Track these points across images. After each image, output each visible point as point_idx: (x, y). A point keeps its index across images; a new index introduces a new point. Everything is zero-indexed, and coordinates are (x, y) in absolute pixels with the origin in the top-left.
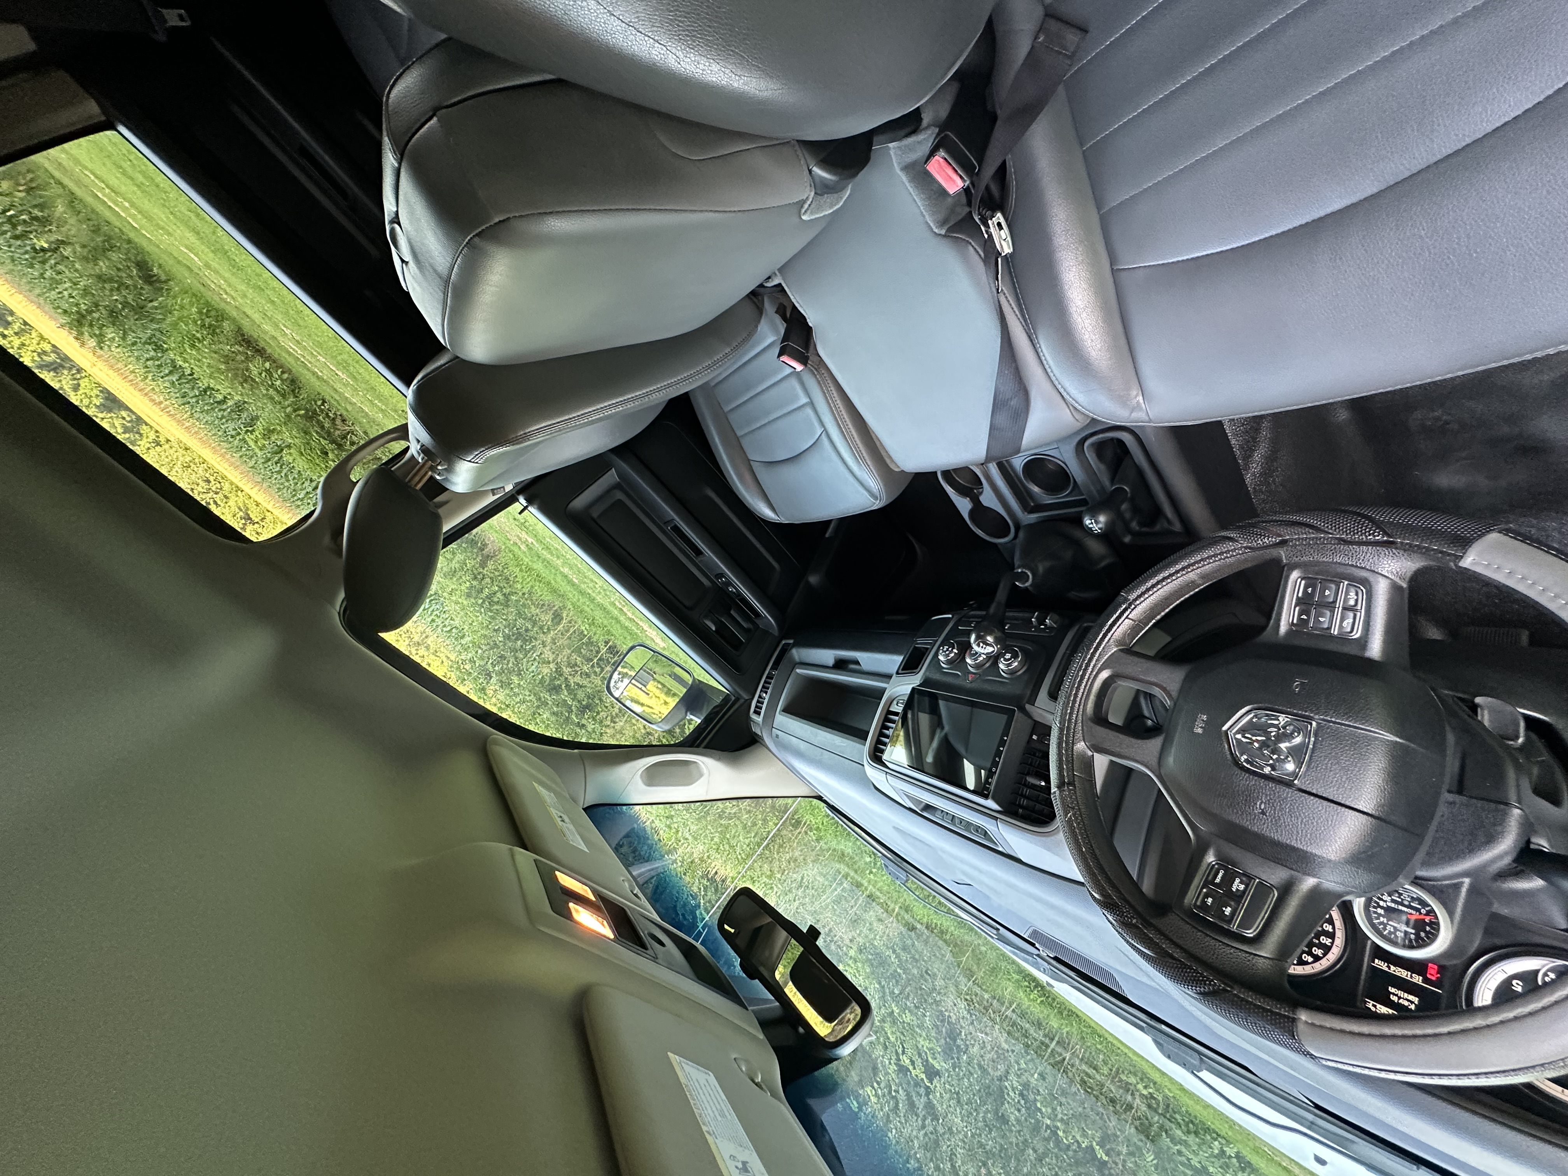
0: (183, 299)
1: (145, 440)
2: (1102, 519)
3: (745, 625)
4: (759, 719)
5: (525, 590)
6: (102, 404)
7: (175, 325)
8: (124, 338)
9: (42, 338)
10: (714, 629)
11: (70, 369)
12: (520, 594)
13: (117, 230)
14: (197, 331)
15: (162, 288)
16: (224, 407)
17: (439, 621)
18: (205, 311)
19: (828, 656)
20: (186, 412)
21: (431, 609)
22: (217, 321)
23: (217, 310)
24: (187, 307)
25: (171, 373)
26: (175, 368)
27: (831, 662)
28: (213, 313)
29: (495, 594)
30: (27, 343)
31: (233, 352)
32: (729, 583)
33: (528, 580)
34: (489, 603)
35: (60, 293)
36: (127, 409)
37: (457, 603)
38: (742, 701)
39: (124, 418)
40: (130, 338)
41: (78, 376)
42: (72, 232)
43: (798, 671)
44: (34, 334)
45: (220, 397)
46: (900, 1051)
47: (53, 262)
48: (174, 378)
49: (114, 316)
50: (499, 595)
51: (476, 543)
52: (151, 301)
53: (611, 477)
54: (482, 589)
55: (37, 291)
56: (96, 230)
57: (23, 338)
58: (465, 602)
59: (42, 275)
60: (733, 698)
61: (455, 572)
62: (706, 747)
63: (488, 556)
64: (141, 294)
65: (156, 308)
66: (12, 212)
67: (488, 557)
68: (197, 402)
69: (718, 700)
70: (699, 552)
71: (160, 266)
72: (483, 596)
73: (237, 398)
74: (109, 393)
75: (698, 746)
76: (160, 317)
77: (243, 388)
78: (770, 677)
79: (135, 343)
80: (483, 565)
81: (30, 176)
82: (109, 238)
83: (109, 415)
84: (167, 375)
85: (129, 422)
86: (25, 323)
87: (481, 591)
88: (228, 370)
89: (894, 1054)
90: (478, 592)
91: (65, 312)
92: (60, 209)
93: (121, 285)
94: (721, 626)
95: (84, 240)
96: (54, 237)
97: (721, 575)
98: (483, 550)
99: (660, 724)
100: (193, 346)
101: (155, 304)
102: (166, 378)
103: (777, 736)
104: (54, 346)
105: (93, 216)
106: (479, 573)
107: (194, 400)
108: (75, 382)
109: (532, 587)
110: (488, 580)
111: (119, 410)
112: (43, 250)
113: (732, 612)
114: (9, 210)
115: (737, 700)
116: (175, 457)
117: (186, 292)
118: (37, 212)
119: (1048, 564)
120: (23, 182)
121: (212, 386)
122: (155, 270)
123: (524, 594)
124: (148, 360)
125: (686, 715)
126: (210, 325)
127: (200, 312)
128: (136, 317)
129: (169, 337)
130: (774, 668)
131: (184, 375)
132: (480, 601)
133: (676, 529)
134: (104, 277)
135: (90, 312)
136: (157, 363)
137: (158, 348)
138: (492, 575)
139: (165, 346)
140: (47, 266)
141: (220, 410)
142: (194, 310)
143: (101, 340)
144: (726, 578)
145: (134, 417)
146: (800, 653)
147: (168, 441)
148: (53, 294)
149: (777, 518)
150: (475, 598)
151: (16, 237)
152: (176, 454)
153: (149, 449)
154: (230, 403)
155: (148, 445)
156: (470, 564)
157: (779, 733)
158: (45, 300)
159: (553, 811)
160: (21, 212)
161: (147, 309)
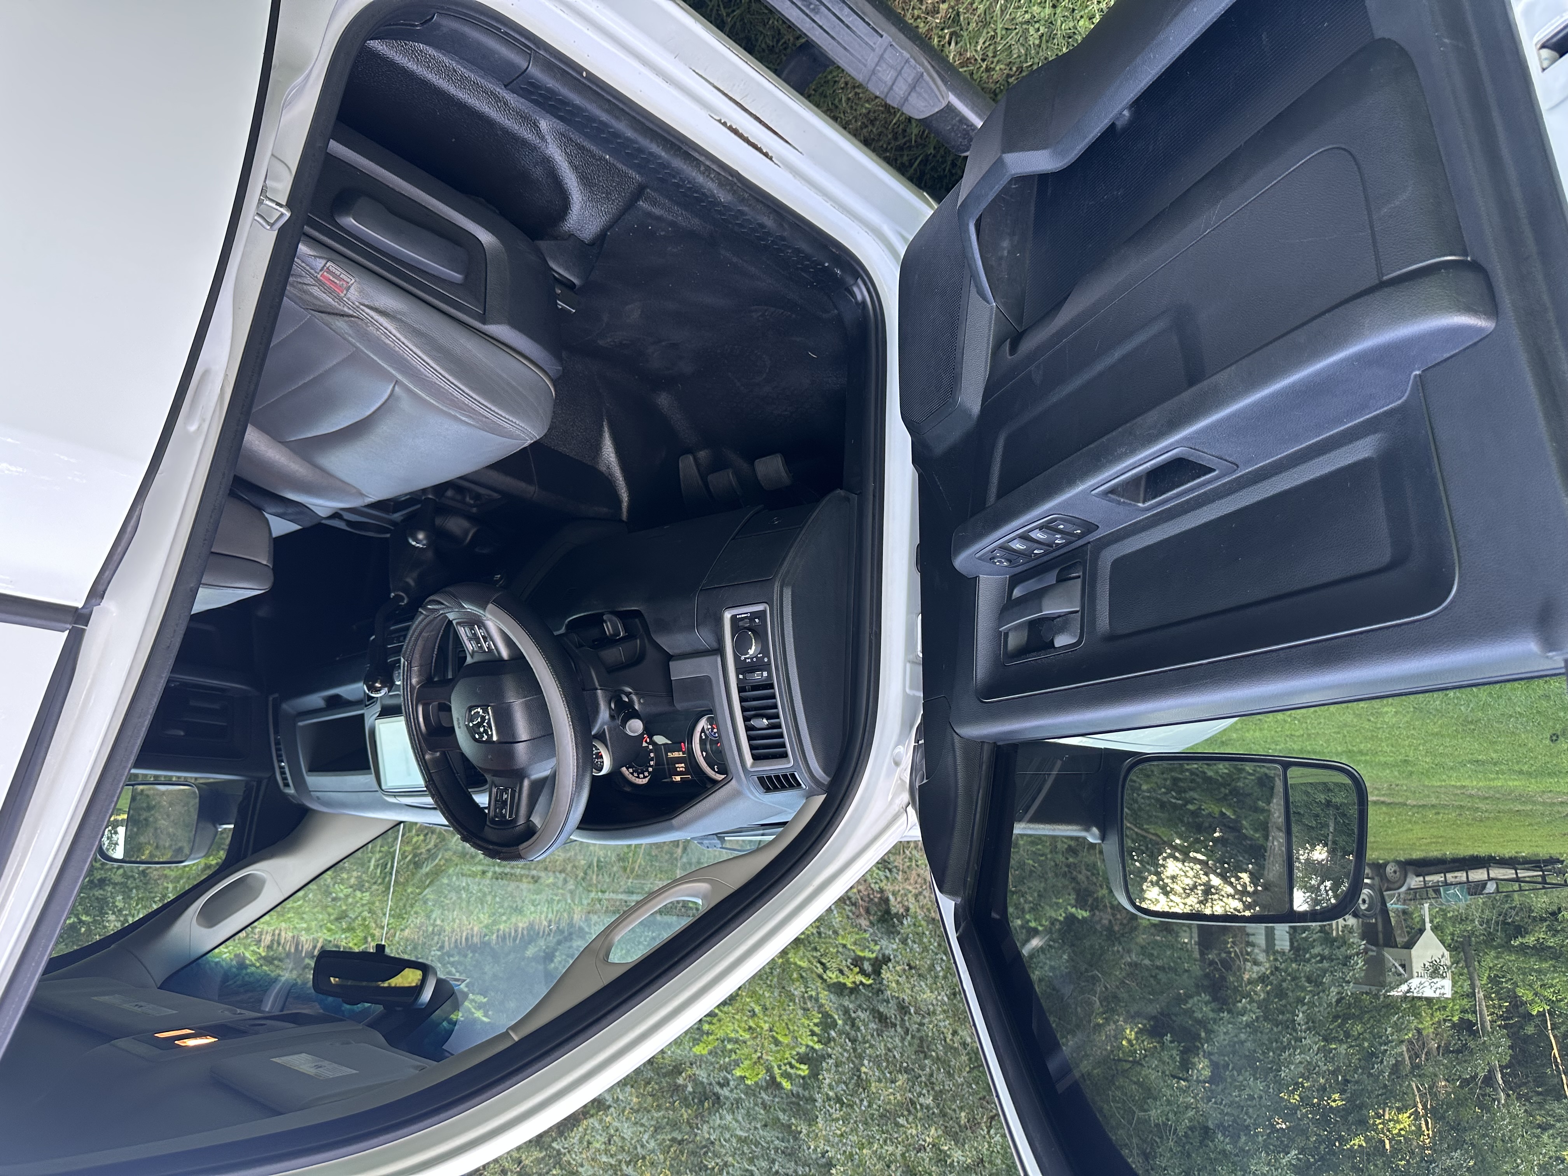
2: (421, 536)
3: (216, 706)
4: (291, 791)
10: (182, 733)
19: (316, 700)
27: (321, 704)
38: (265, 782)
43: (300, 724)
46: (820, 970)
60: (255, 784)
62: (254, 852)
69: (240, 792)
75: (245, 857)
78: (277, 743)
89: (817, 979)
94: (188, 726)
99: (192, 856)
103: (318, 798)
113: (193, 703)
115: (259, 782)
119: (415, 574)
125: (217, 829)
130: (276, 732)
146: (289, 707)
157: (318, 794)
159: (126, 1006)
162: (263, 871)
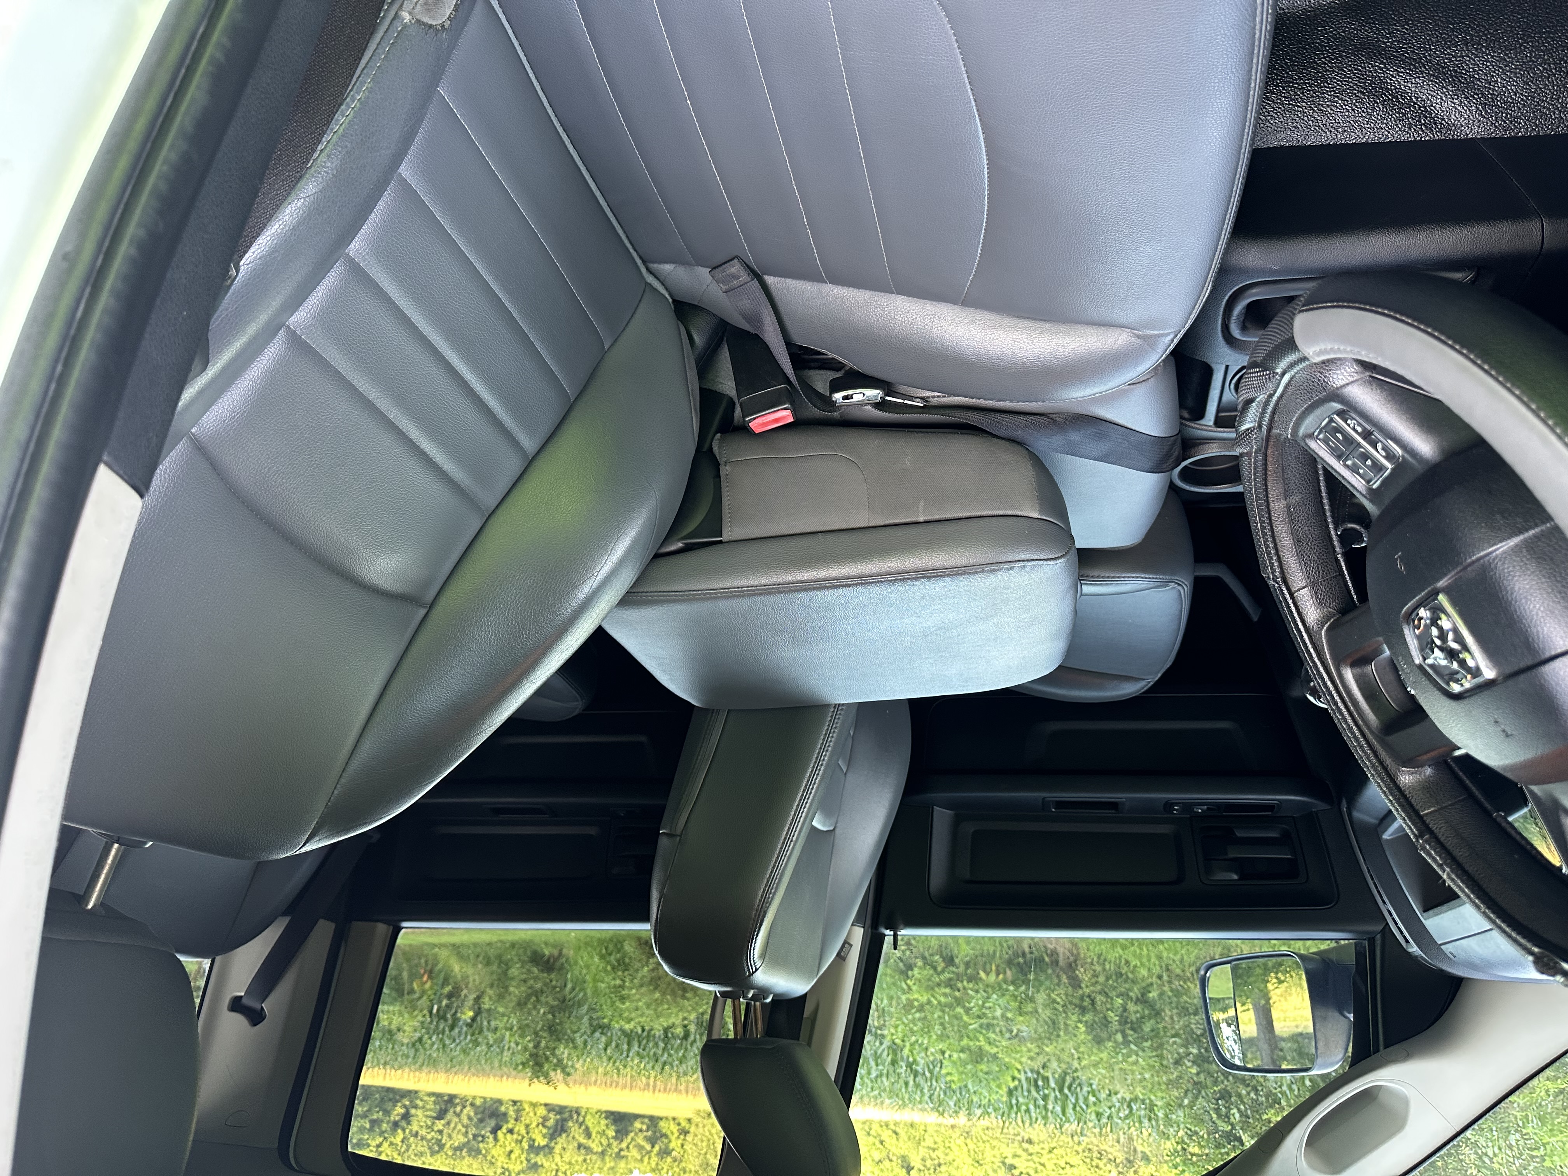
0: (582, 958)
1: (673, 1138)
3: (1271, 833)
4: (1417, 950)
5: (1157, 970)
6: (617, 1132)
7: (596, 992)
8: (575, 1047)
9: (534, 1105)
10: (1235, 877)
11: (571, 1117)
12: (1154, 979)
13: (499, 945)
14: (614, 979)
15: (562, 964)
16: (692, 1038)
17: (1104, 1108)
18: (604, 951)
20: (671, 1075)
21: (1081, 1101)
22: (619, 952)
23: (611, 940)
24: (590, 962)
25: (629, 1044)
26: (629, 1036)
28: (611, 947)
29: (1125, 1010)
30: (527, 1122)
31: (653, 970)
32: (1188, 807)
33: (1145, 952)
34: (1132, 1029)
35: (509, 1049)
36: (636, 1117)
37: (1096, 1065)
38: (1378, 940)
39: (641, 1130)
40: (579, 1041)
41: (581, 1119)
42: (477, 982)
43: (1386, 836)
44: (526, 1106)
45: (679, 1031)
47: (485, 1023)
48: (636, 1048)
49: (554, 1031)
50: (1131, 1007)
51: (1042, 960)
52: (565, 986)
53: (942, 819)
54: (1105, 1018)
55: (496, 1064)
56: (488, 963)
57: (523, 1119)
58: (1104, 1055)
59: (489, 1046)
60: (1365, 942)
61: (1054, 1023)
63: (1070, 965)
64: (555, 987)
65: (573, 989)
66: (436, 1007)
67: (1071, 967)
68: (670, 1055)
70: (1114, 806)
71: (546, 944)
72: (1115, 1026)
73: (693, 1016)
74: (612, 1113)
76: (581, 994)
77: (688, 1000)
79: (585, 1043)
80: (1075, 983)
81: (423, 961)
82: (499, 957)
83: (629, 1138)
84: (629, 1050)
85: (647, 1130)
86: (515, 1103)
87: (1106, 1022)
88: (664, 994)
90: (1106, 1026)
91: (523, 1064)
92: (456, 968)
93: (537, 994)
94: (1239, 865)
95: (487, 981)
96: (470, 1002)
97: (1168, 806)
98: (1057, 962)
100: (623, 999)
101: (569, 986)
102: (631, 1054)
104: (546, 1105)
105: (478, 950)
106: (1082, 998)
107: (666, 1055)
108: (583, 1127)
109: (1160, 958)
110: (1099, 999)
111: (632, 1124)
112: (473, 1019)
113: (1240, 834)
114: (432, 1009)
115: (1372, 941)
116: (707, 1134)
117: (579, 948)
118: (448, 989)
120: (422, 971)
121: (665, 1024)
122: (547, 952)
123: (1160, 977)
124: (605, 1049)
126: (618, 961)
127: (602, 957)
128: (567, 1015)
129: (601, 1010)
131: (639, 1036)
132: (1119, 1037)
133: (1060, 805)
134: (523, 1000)
135: (536, 1046)
136: (614, 1044)
137: (604, 1028)
138: (1099, 987)
139: (605, 1021)
140: (486, 1033)
141: (692, 1045)
142: (596, 959)
143: (560, 1065)
144: (1176, 804)
145: (646, 1120)
146: (1362, 814)
147: (689, 1121)
148: (506, 1056)
149: (1143, 683)
150: (1109, 1039)
151: (452, 1028)
152: (706, 1129)
153: (682, 1145)
154: (692, 1028)
155: (680, 1142)
156: (1060, 995)
158: (506, 1066)
160: (440, 1002)
161: (568, 997)
162: (1391, 1081)
